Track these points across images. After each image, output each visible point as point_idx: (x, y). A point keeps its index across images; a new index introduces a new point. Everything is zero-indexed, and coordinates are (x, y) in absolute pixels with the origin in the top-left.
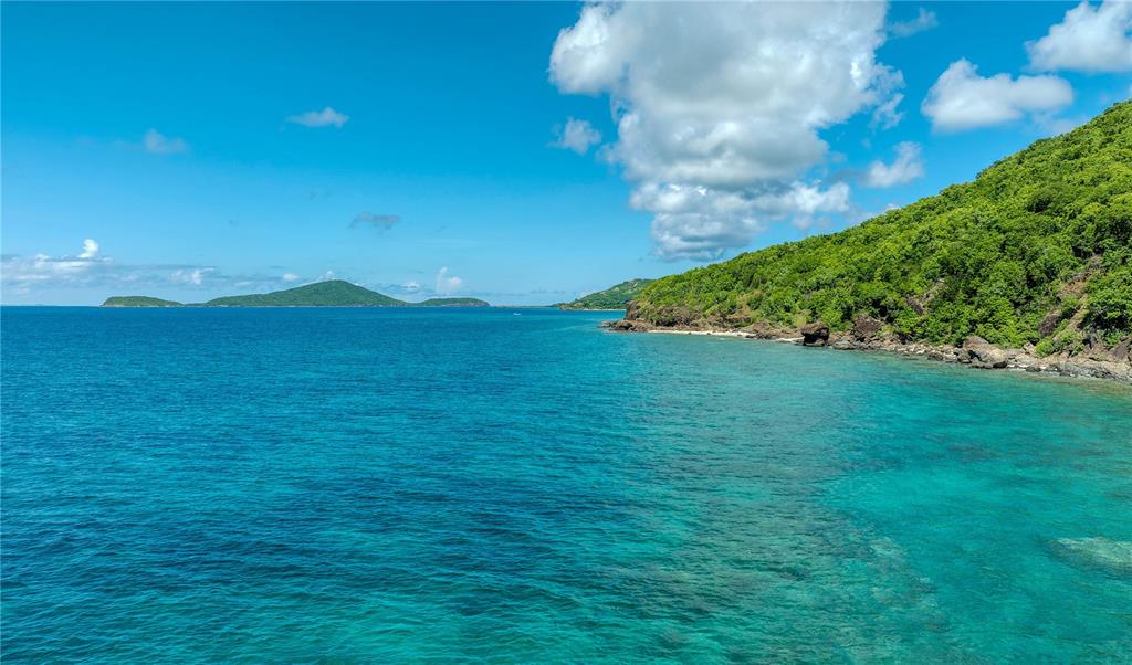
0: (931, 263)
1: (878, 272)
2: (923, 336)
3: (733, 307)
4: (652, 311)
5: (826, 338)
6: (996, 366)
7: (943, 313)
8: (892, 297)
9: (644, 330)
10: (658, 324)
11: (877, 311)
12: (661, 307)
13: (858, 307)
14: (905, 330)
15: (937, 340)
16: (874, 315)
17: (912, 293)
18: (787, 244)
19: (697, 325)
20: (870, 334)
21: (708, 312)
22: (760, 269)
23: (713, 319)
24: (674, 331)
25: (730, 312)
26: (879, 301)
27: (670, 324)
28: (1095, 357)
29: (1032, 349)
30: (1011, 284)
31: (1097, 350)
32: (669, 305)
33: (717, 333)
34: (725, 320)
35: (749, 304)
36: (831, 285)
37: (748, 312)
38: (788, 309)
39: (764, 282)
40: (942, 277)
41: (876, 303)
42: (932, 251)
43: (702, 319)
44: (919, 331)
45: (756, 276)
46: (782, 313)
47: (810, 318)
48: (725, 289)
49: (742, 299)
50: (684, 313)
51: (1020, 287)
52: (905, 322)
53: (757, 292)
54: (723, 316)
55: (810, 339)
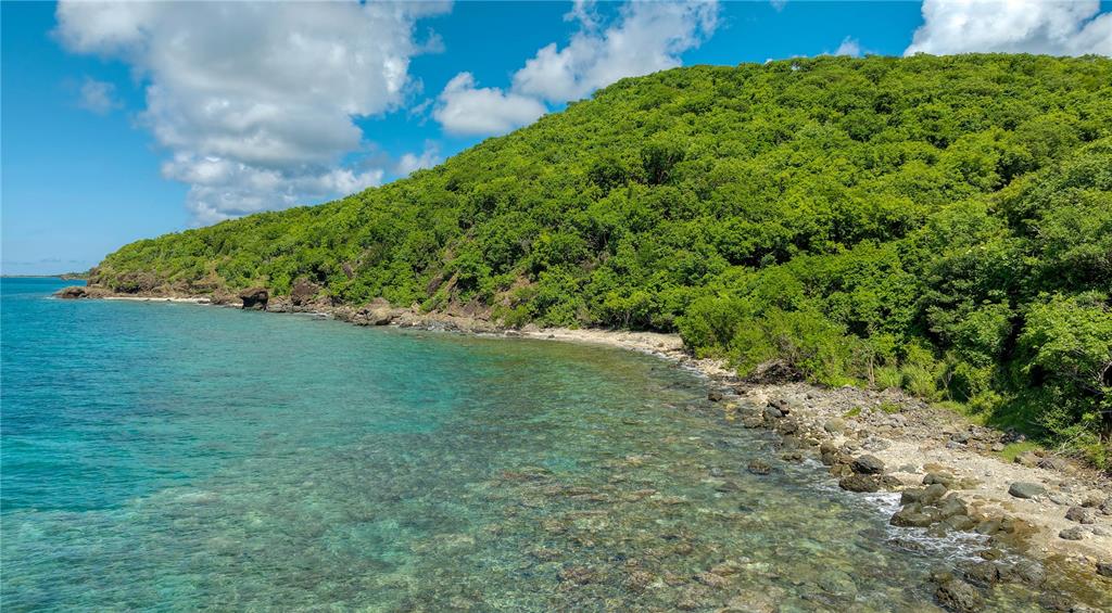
0: (365, 231)
1: (324, 240)
2: (351, 299)
3: (200, 273)
4: (113, 276)
5: (264, 302)
6: (378, 324)
7: (367, 278)
8: (327, 264)
9: (100, 296)
10: (118, 290)
11: (315, 275)
12: (123, 273)
13: (300, 271)
14: (336, 294)
15: (360, 302)
16: (313, 280)
17: (346, 259)
18: (269, 212)
19: (159, 291)
20: (306, 297)
21: (173, 277)
22: (233, 236)
23: (178, 285)
24: (135, 298)
25: (197, 278)
26: (317, 266)
27: (134, 290)
28: (452, 313)
29: (416, 307)
30: (414, 251)
31: (453, 308)
32: (131, 270)
33: (179, 300)
34: (191, 286)
35: (217, 270)
36: (289, 252)
37: (215, 278)
38: (247, 275)
39: (234, 248)
40: (371, 244)
41: (315, 268)
42: (367, 221)
43: (167, 285)
44: (348, 294)
45: (227, 242)
46: (241, 278)
47: (268, 283)
48: (194, 254)
49: (209, 265)
50: (150, 278)
51: (421, 254)
52: (337, 285)
53: (227, 258)
54: (189, 282)
55: (248, 302)
